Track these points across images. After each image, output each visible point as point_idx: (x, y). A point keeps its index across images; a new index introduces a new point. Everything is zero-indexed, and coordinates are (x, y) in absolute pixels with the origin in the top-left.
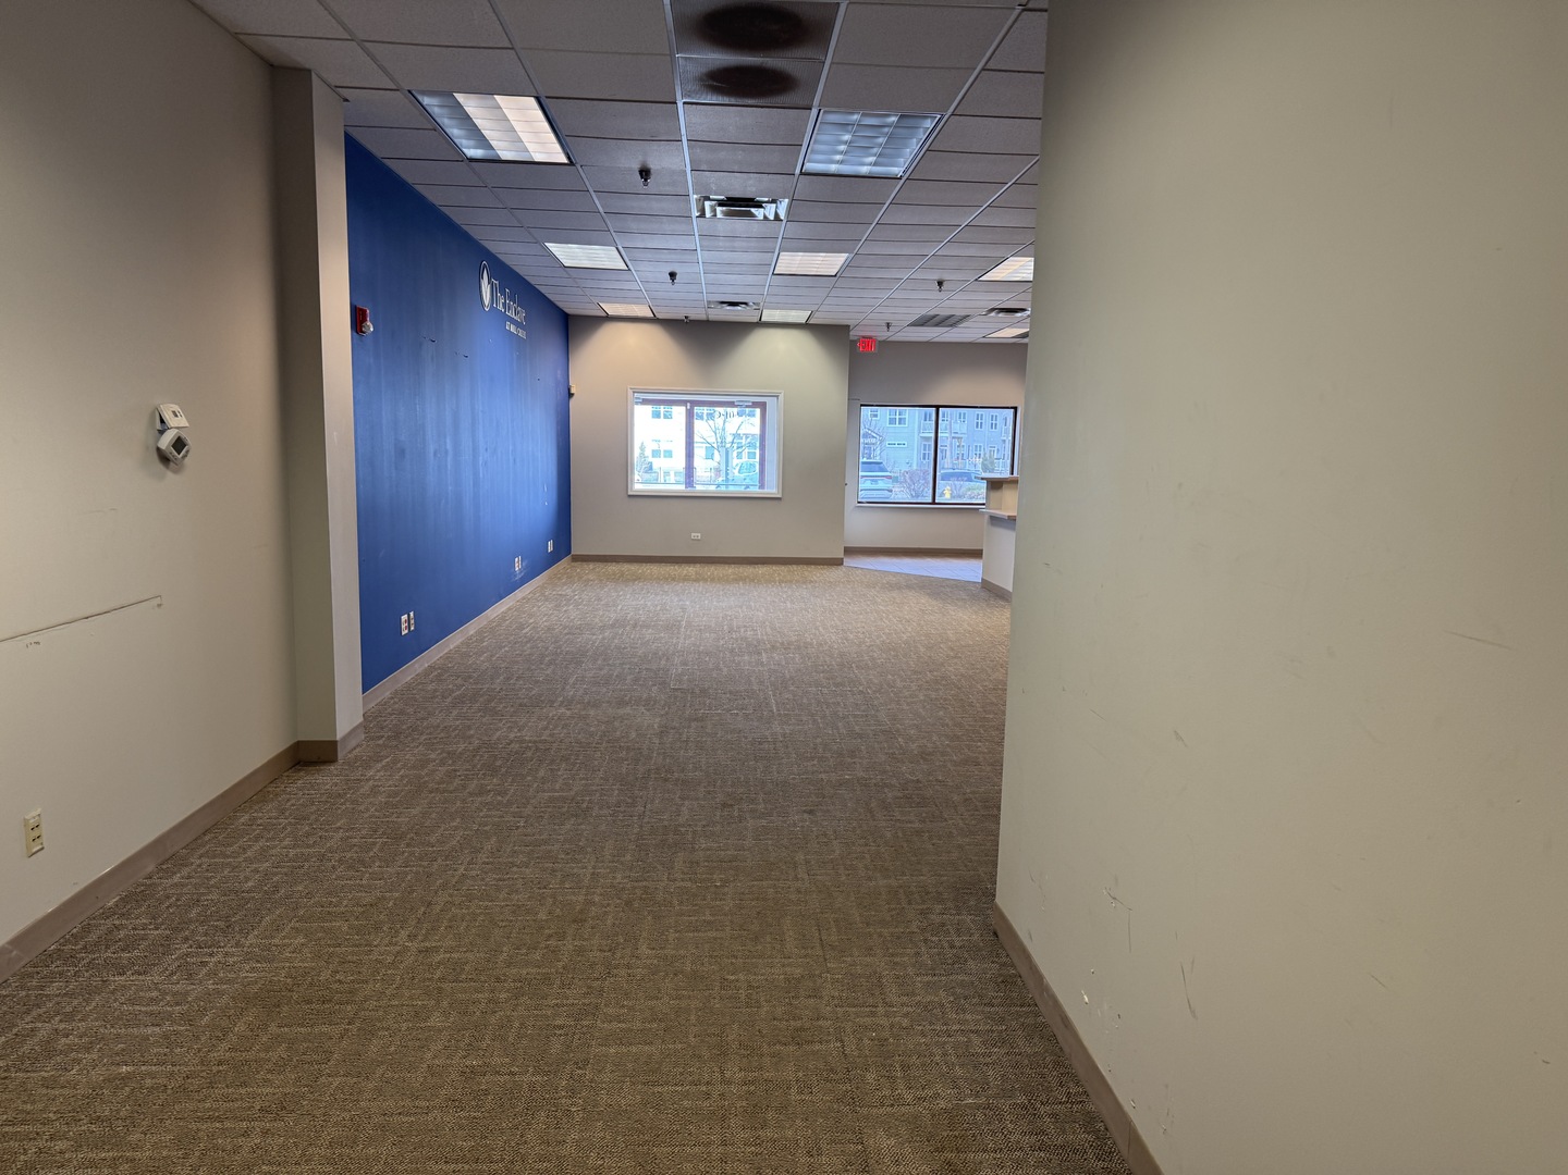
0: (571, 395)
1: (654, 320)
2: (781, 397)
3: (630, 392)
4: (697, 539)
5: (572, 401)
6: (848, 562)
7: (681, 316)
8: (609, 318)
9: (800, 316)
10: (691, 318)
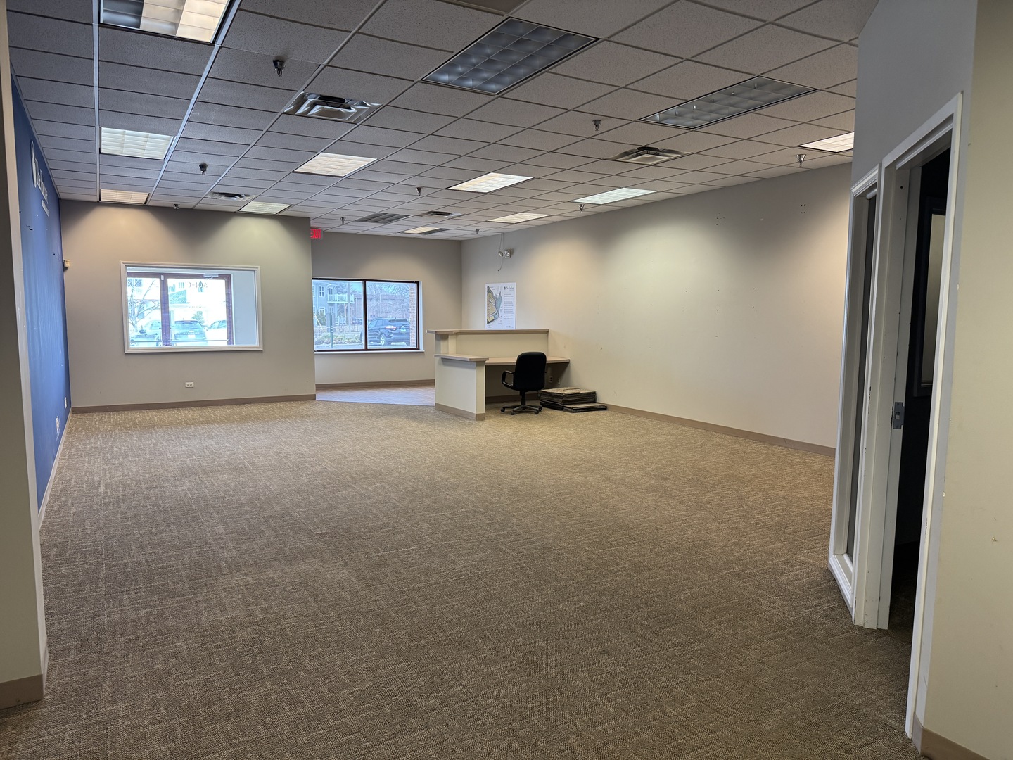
0: (65, 268)
1: (145, 207)
2: (258, 271)
3: (123, 266)
4: (190, 387)
5: (66, 274)
6: (321, 396)
7: (171, 204)
8: (101, 204)
9: (275, 208)
10: (180, 206)
